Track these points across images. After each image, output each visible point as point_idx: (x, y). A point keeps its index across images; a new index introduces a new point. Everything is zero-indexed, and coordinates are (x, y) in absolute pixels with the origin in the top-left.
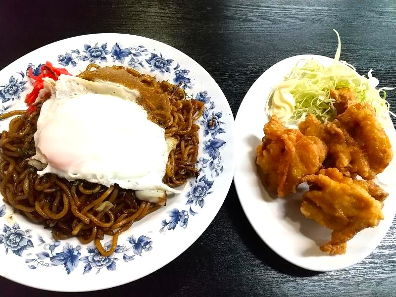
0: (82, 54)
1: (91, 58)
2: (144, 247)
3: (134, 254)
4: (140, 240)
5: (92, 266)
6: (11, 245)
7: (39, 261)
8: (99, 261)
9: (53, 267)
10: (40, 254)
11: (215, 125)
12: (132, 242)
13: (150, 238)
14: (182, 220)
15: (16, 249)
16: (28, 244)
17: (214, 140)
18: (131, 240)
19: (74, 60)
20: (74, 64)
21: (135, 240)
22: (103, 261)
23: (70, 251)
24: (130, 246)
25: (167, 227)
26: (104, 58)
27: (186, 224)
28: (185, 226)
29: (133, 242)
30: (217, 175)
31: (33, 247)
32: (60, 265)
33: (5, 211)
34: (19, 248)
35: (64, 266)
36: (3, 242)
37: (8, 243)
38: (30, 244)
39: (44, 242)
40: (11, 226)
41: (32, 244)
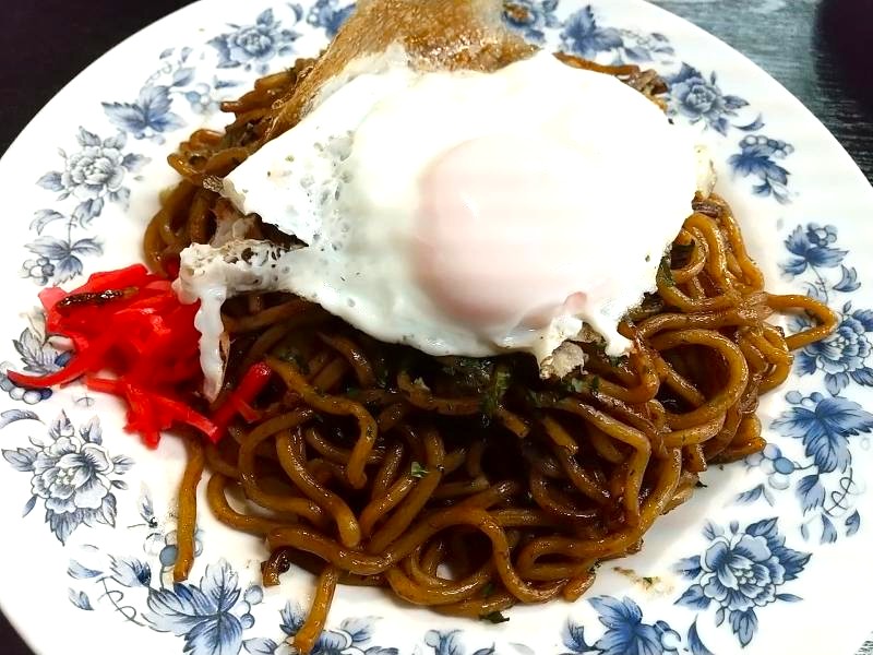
0: (69, 206)
1: (103, 193)
2: (822, 243)
3: (839, 268)
4: (798, 249)
5: (861, 367)
6: (762, 584)
7: (828, 504)
8: (847, 349)
9: (854, 465)
10: (804, 501)
11: (525, 9)
12: (798, 268)
13: (799, 227)
14: (766, 151)
15: (781, 571)
16: (763, 535)
17: (567, 27)
18: (794, 270)
19: (74, 241)
20: (90, 244)
21: (797, 261)
22: (849, 339)
23: (801, 418)
24: (810, 275)
25: (777, 188)
26: (130, 160)
27: (781, 145)
28: (787, 149)
29: (802, 267)
30: (670, 51)
31: (776, 519)
32: (849, 447)
33: (620, 599)
34: (775, 560)
35: (852, 438)
36: (751, 609)
37: (753, 595)
38: (763, 528)
39: (760, 488)
40: (684, 584)
41: (765, 522)
